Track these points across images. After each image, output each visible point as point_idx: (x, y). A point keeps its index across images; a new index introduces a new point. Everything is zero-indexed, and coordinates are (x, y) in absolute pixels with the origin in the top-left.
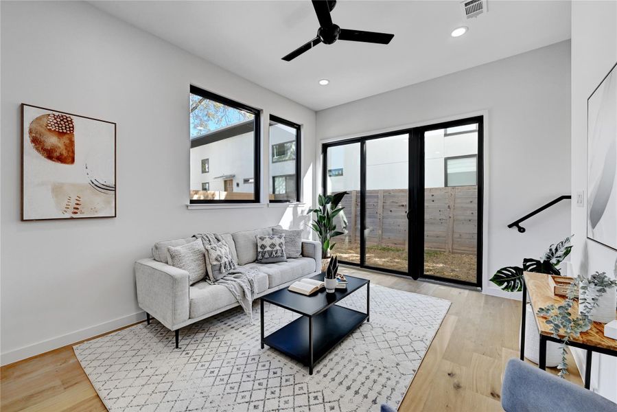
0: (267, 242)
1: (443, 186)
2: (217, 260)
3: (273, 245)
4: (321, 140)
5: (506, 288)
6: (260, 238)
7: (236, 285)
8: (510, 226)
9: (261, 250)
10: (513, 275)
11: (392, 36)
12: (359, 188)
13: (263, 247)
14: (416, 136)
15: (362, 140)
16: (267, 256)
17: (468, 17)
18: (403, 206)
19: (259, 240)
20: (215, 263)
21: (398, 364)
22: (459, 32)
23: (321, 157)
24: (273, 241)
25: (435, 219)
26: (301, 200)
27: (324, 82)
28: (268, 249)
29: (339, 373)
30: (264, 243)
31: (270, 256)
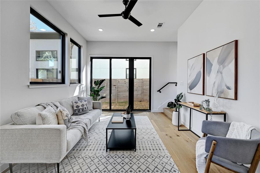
0: (80, 104)
1: (125, 78)
2: (66, 116)
3: (83, 105)
4: (90, 55)
5: (171, 108)
6: (75, 102)
7: (81, 127)
8: (158, 91)
9: (77, 109)
10: (171, 104)
11: (142, 25)
12: (109, 78)
13: (77, 107)
14: (131, 60)
15: (111, 58)
16: (81, 111)
17: (158, 27)
18: (114, 85)
19: (74, 104)
20: (66, 118)
21: (154, 137)
22: (153, 30)
23: (90, 63)
24: (82, 103)
25: (126, 90)
26: (81, 82)
27: (101, 30)
28: (81, 107)
29: (143, 147)
30: (78, 104)
31: (83, 110)
